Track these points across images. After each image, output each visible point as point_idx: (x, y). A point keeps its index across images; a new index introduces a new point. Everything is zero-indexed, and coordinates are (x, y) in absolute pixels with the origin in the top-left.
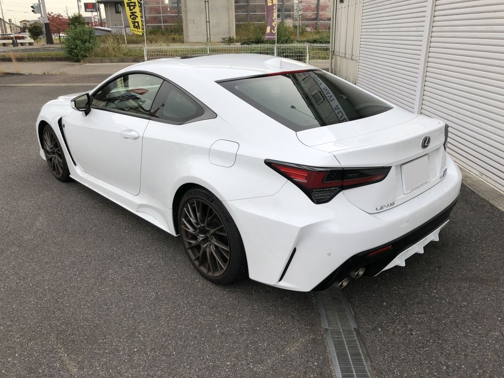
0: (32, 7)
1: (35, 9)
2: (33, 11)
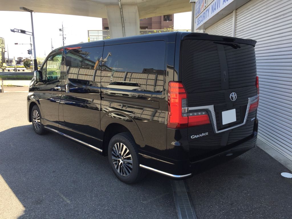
0: (28, 51)
1: (30, 52)
2: (28, 53)
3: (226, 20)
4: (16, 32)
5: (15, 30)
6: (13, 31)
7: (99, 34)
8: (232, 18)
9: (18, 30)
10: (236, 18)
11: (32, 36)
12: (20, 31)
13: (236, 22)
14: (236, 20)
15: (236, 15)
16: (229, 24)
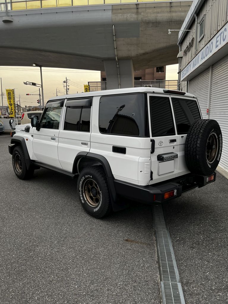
0: (38, 101)
1: (39, 102)
2: (38, 102)
3: (204, 74)
4: (28, 84)
5: (28, 83)
6: (26, 83)
7: (98, 85)
8: (209, 72)
9: (29, 83)
10: (212, 72)
11: (41, 88)
12: (31, 84)
13: (212, 76)
14: (212, 74)
15: (212, 70)
16: (207, 78)
